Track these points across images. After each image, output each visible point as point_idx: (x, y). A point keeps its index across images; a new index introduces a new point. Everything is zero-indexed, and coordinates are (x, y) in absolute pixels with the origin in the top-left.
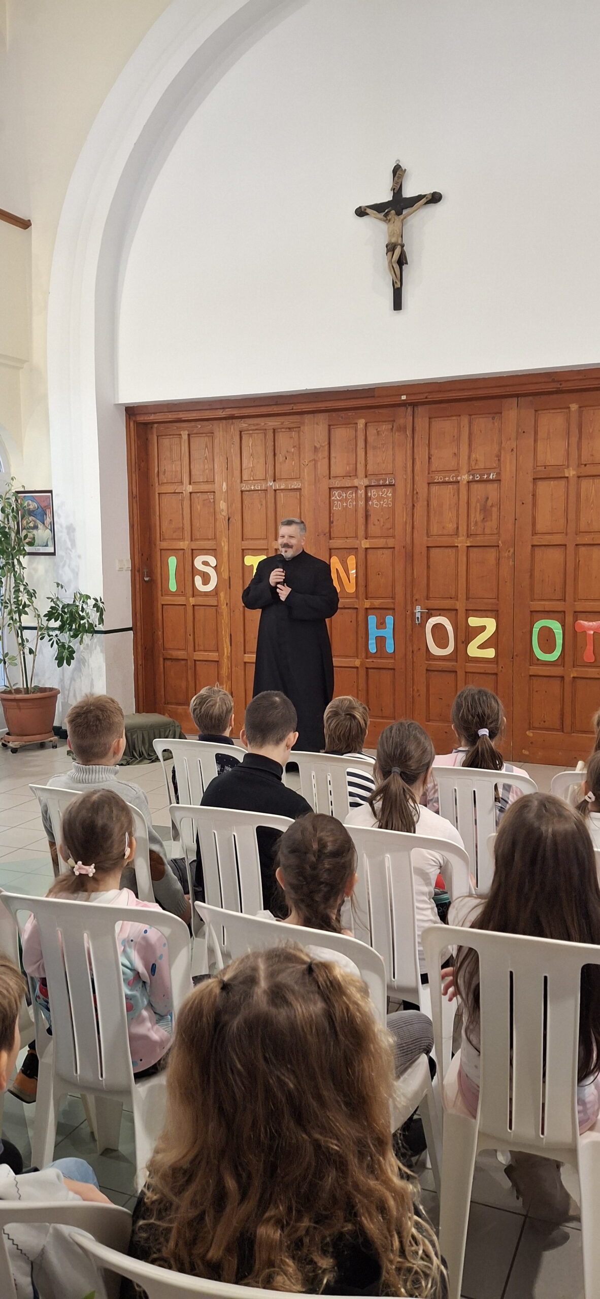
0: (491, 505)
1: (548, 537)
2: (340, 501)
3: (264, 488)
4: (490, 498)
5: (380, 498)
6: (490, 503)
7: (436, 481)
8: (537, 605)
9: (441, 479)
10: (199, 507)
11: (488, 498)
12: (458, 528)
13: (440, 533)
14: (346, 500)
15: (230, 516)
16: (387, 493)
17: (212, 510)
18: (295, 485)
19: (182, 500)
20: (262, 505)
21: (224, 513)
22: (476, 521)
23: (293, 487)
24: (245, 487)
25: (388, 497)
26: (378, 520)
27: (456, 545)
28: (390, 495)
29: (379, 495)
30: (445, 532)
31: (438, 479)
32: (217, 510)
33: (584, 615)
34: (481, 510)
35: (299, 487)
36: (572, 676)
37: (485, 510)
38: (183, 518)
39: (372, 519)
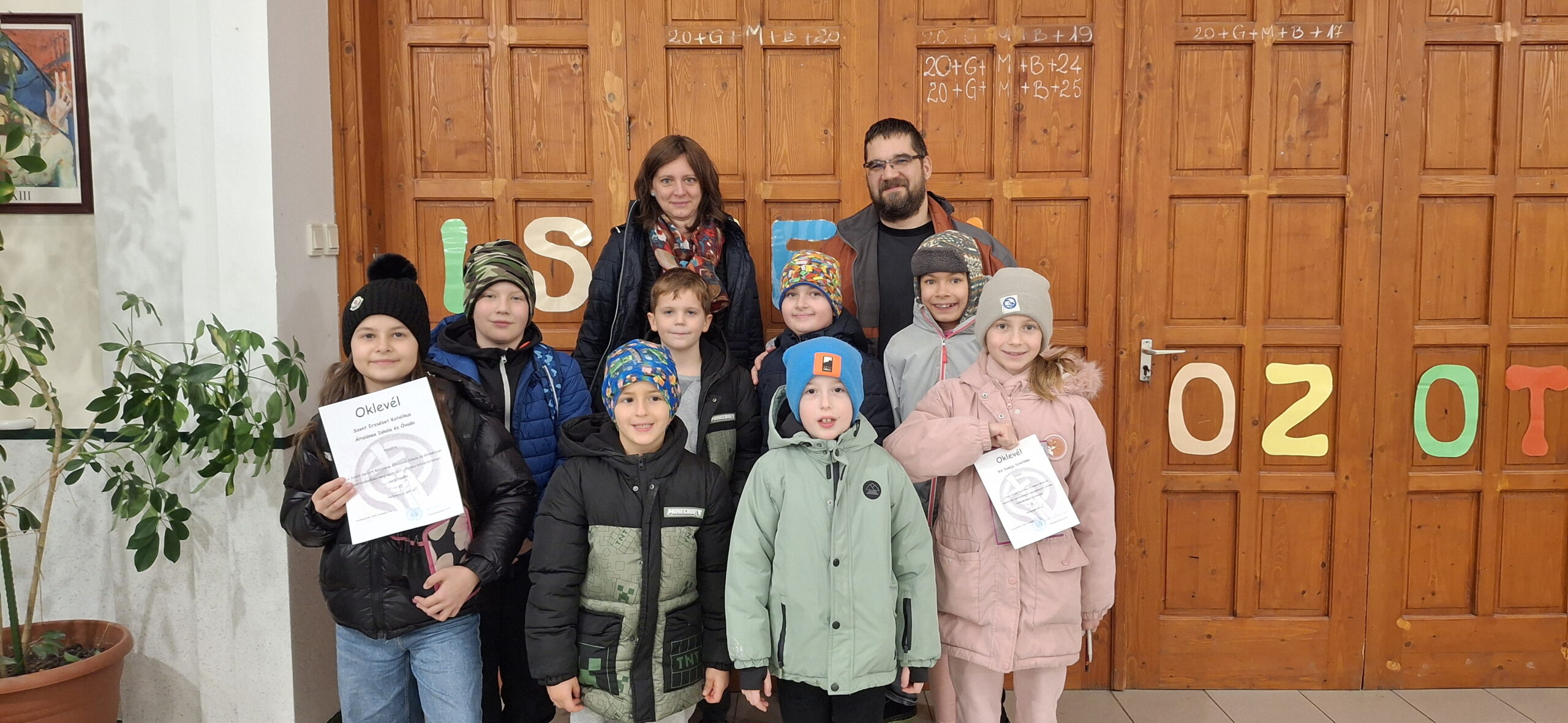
0: (1325, 99)
1: (1456, 179)
2: (945, 80)
3: (733, 41)
4: (1322, 84)
5: (1051, 77)
6: (1322, 96)
7: (1196, 38)
8: (1428, 333)
9: (1209, 33)
10: (536, 88)
11: (1319, 84)
12: (1246, 152)
13: (1201, 164)
14: (961, 79)
15: (632, 111)
16: (1070, 64)
17: (577, 96)
18: (825, 36)
19: (485, 69)
20: (725, 85)
21: (618, 105)
22: (1290, 138)
23: (816, 41)
24: (680, 37)
25: (1071, 75)
26: (1045, 131)
27: (1244, 192)
28: (1078, 69)
29: (1048, 67)
30: (1216, 162)
31: (1202, 34)
32: (596, 94)
33: (1526, 352)
34: (1301, 113)
35: (835, 41)
36: (1499, 490)
37: (1313, 113)
38: (487, 116)
39: (1032, 126)
